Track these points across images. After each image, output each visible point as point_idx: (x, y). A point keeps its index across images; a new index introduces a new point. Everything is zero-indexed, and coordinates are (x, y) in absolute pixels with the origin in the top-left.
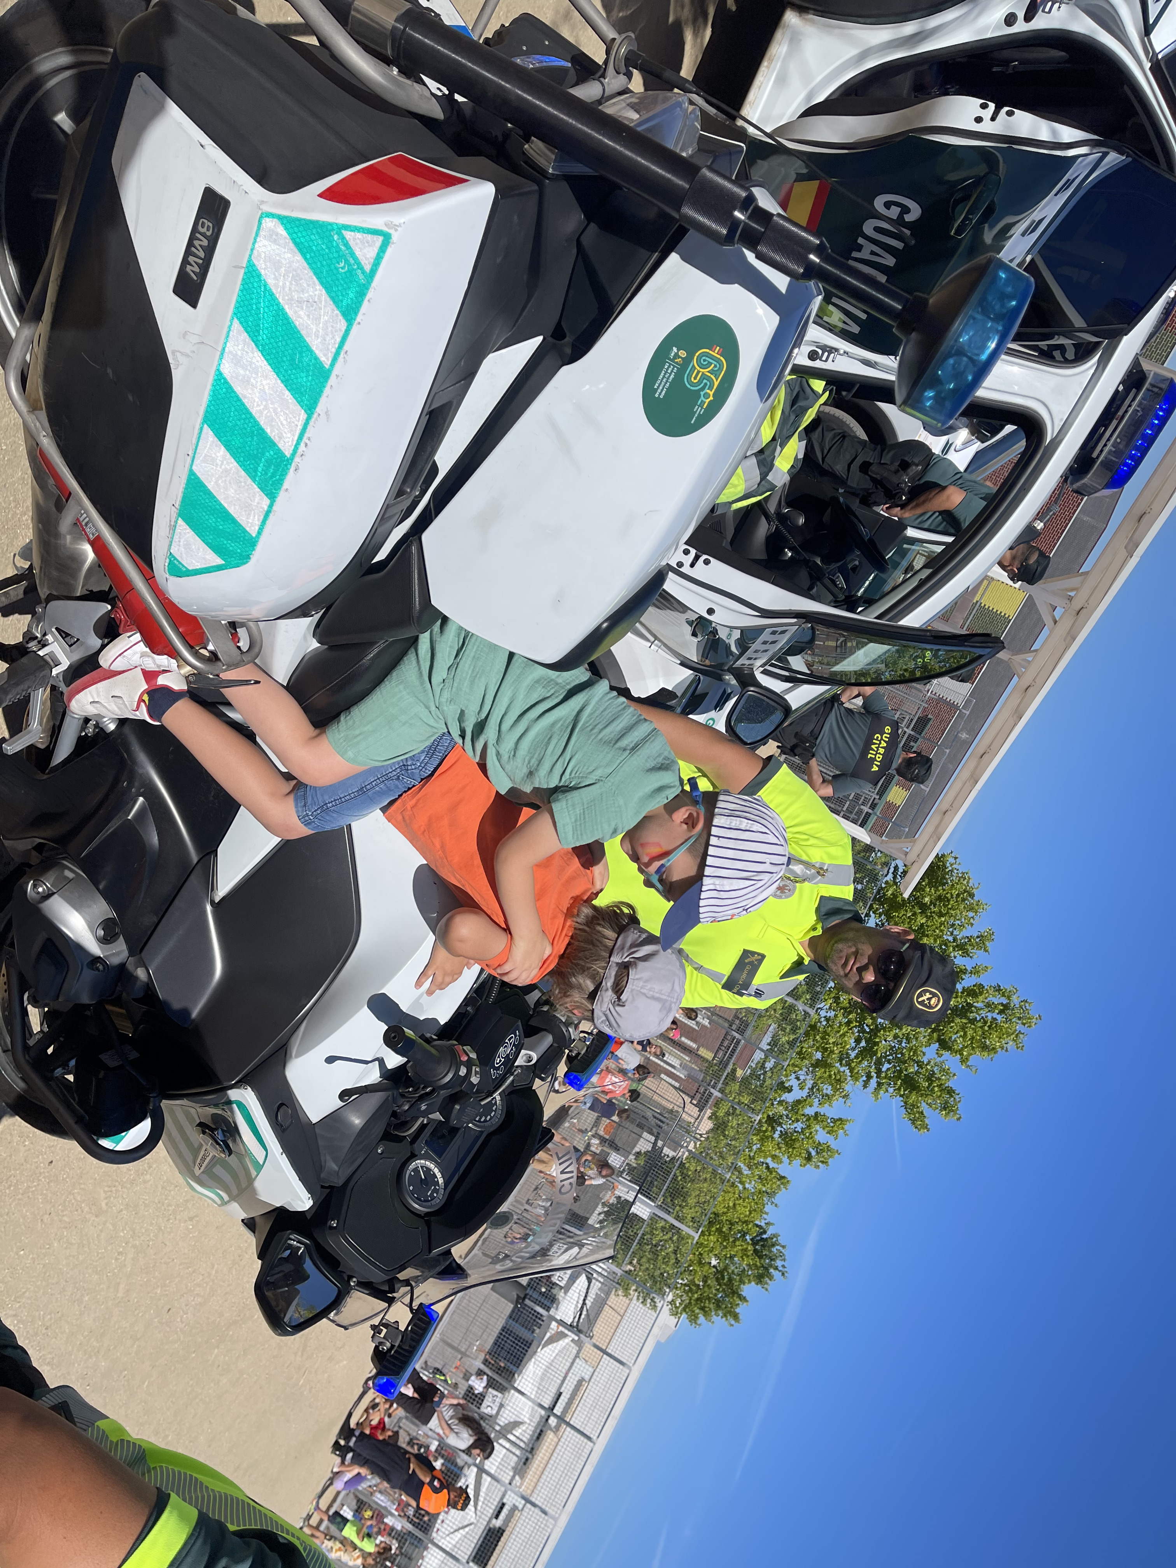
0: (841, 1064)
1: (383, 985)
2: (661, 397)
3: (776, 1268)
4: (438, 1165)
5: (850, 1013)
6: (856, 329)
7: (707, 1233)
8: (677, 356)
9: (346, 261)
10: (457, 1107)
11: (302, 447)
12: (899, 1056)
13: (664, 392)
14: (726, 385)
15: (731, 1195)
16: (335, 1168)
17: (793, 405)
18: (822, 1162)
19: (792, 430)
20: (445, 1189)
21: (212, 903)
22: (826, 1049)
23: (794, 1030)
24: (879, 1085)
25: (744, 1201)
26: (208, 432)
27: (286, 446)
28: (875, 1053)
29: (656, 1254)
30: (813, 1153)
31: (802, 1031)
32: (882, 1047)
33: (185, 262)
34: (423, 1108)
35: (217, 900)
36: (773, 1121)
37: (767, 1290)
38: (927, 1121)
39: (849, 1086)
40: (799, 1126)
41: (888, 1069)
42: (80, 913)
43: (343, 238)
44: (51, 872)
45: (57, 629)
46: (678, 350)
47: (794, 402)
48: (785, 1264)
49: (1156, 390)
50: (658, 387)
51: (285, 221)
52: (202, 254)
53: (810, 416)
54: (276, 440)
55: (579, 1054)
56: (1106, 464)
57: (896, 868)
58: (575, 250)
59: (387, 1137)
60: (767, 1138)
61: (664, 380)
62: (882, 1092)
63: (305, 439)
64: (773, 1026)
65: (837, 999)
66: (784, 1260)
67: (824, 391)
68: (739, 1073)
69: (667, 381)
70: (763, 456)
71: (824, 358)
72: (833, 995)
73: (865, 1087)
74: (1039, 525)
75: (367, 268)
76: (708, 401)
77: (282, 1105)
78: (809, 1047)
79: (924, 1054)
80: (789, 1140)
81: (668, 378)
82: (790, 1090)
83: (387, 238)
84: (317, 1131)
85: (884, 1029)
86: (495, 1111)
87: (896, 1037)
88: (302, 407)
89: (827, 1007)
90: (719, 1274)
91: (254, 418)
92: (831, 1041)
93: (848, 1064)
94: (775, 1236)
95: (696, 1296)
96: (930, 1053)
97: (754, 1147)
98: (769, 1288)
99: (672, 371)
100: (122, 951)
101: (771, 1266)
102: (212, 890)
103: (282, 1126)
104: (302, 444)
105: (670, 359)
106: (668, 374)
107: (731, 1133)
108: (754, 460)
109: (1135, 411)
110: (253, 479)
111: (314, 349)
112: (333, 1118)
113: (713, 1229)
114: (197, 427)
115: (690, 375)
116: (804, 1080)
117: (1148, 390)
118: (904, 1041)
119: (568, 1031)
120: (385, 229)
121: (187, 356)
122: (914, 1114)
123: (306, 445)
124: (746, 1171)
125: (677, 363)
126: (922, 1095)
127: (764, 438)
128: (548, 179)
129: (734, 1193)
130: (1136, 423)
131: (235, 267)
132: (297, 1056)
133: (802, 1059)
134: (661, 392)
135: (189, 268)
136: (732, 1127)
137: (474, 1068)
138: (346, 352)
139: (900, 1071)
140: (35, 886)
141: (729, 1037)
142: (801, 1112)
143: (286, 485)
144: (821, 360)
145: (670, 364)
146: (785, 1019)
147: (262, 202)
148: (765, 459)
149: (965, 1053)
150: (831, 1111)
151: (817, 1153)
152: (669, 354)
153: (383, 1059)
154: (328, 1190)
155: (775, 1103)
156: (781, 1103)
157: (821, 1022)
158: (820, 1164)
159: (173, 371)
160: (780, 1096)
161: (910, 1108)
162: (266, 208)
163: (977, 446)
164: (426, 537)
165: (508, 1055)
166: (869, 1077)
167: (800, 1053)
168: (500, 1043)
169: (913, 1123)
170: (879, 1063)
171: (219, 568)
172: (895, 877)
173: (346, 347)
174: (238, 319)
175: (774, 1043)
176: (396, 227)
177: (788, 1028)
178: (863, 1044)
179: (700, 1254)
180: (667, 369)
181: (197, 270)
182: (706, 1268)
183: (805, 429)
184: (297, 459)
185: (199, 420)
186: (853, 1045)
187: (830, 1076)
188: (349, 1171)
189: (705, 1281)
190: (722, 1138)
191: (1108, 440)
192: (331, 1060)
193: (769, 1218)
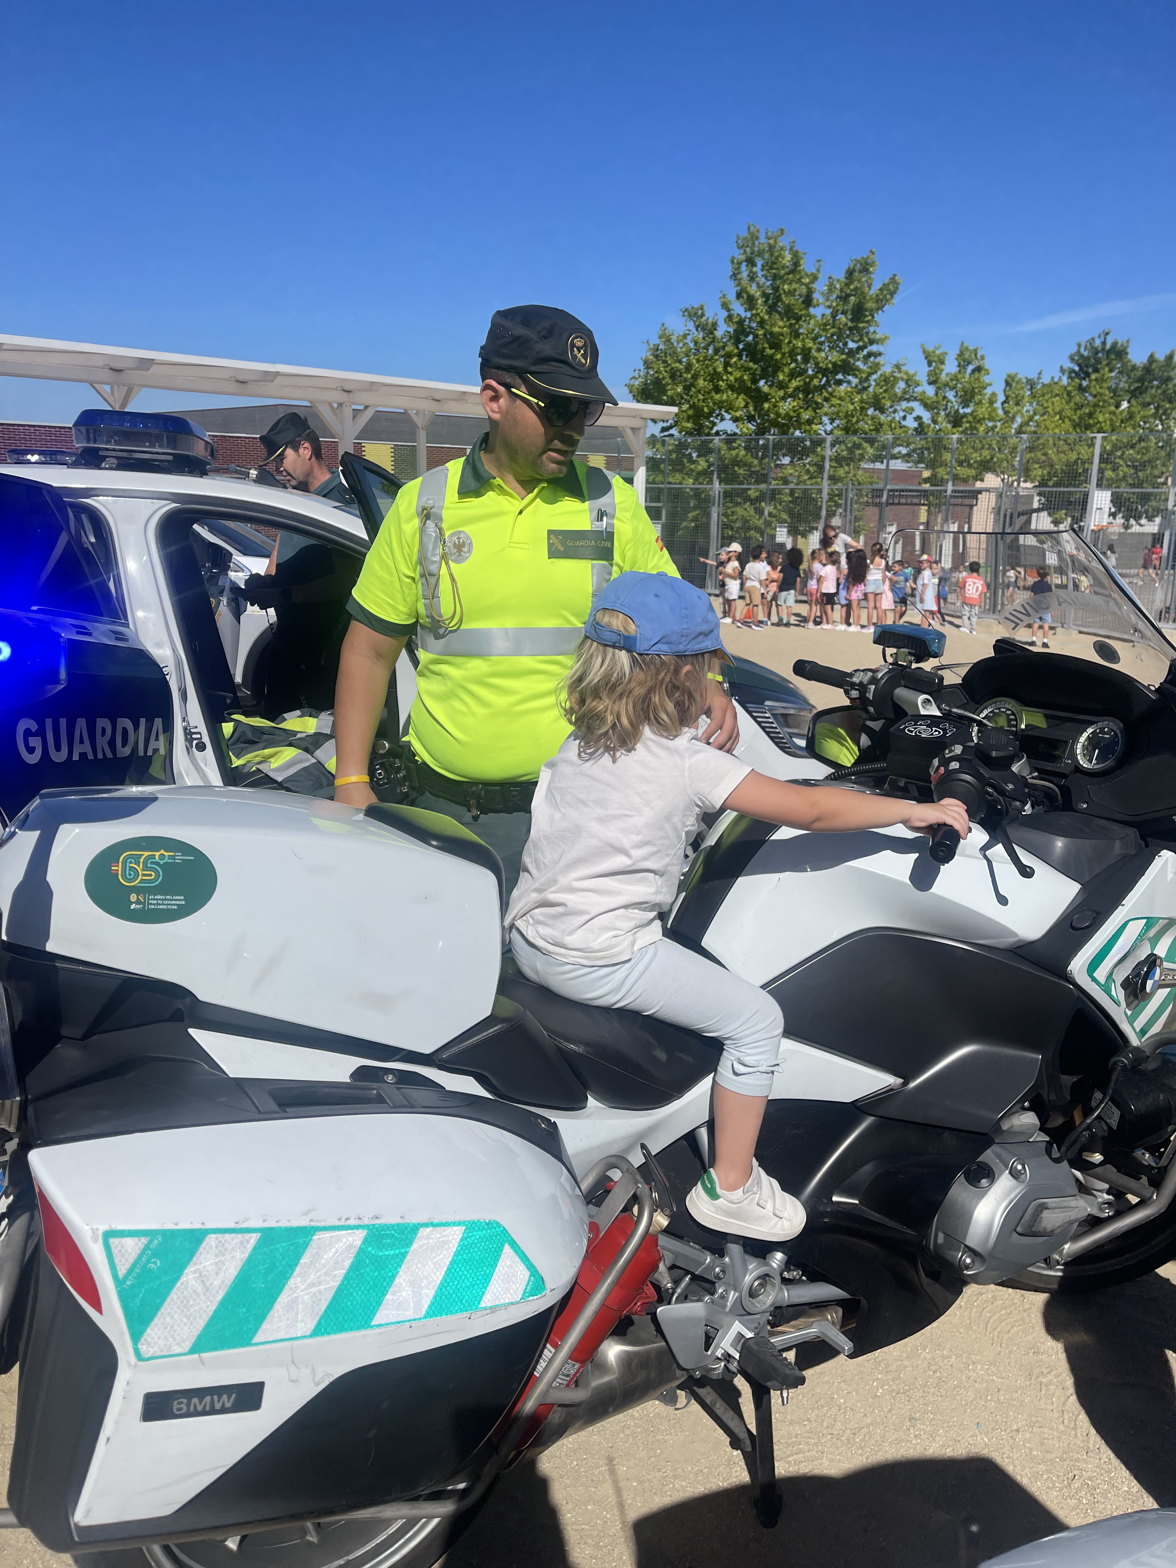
0: (869, 387)
1: (903, 884)
2: (182, 898)
3: (1104, 343)
4: (1076, 740)
5: (817, 403)
6: (158, 722)
7: (1098, 426)
8: (138, 902)
9: (148, 1261)
10: (994, 754)
11: (352, 1222)
12: (835, 337)
13: (177, 898)
14: (144, 844)
15: (1048, 423)
16: (1118, 844)
17: (255, 742)
18: (976, 355)
19: (277, 732)
20: (1097, 723)
21: (905, 1084)
22: (862, 408)
23: (857, 446)
24: (872, 342)
25: (1047, 407)
26: (378, 1319)
27: (357, 1238)
28: (843, 361)
29: (1144, 465)
30: (970, 368)
31: (855, 438)
32: (835, 357)
33: (223, 1411)
34: (1011, 786)
35: (900, 1081)
36: (956, 420)
37: (1128, 341)
38: (887, 281)
39: (887, 369)
40: (950, 395)
41: (853, 341)
42: (973, 1212)
43: (126, 1276)
44: (948, 1257)
45: (707, 1350)
46: (132, 903)
47: (252, 742)
48: (1096, 336)
49: (91, 435)
50: (174, 905)
51: (136, 1337)
52: (208, 1399)
53: (258, 722)
54: (354, 1251)
55: (910, 654)
56: (172, 443)
57: (664, 430)
58: (95, 1038)
59: (1068, 805)
60: (975, 418)
61: (166, 902)
62: (878, 336)
63: (342, 1223)
64: (864, 465)
65: (810, 422)
66: (1093, 339)
67: (232, 720)
68: (926, 474)
69: (166, 899)
70: (310, 747)
71: (199, 736)
72: (808, 428)
73: (880, 354)
74: (253, 473)
75: (145, 1240)
76: (166, 854)
77: (1073, 928)
78: (866, 423)
79: (823, 315)
80: (967, 397)
81: (162, 900)
82: (918, 418)
83: (109, 1235)
84: (1087, 879)
85: (817, 364)
86: (999, 709)
87: (819, 350)
88: (311, 1240)
89: (820, 426)
90: (1134, 394)
91: (343, 1281)
92: (852, 407)
93: (867, 379)
94: (1072, 359)
95: (1168, 405)
96: (820, 312)
97: (990, 424)
98: (1125, 341)
99: (154, 899)
100: (993, 1152)
101: (1103, 349)
102: (891, 1090)
103: (1095, 918)
104: (348, 1223)
105: (144, 907)
106: (158, 902)
107: (986, 453)
108: (318, 753)
109: (116, 443)
110: (404, 1255)
111: (247, 1255)
112: (1067, 868)
113: (1091, 421)
114: (377, 1331)
115: (150, 881)
116: (904, 411)
117: (95, 442)
118: (820, 340)
119: (882, 678)
120: (101, 1240)
121: (313, 1370)
122: (885, 296)
123: (348, 1219)
124: (1019, 420)
125: (145, 899)
126: (864, 298)
127: (294, 754)
128: (27, 1097)
129: (1045, 420)
130: (127, 436)
131: (203, 1364)
132: (1015, 935)
133: (881, 425)
134: (179, 900)
135: (228, 1405)
136: (981, 455)
137: (947, 756)
138: (237, 1223)
139: (851, 329)
140: (967, 1267)
141: (891, 501)
142: (935, 399)
143: (396, 1220)
144: (201, 738)
145: (149, 904)
146: (852, 459)
147: (129, 1365)
148: (312, 744)
149: (807, 280)
150: (921, 372)
151: (969, 363)
152: (139, 910)
153: (981, 849)
154: (1148, 839)
155: (938, 427)
156: (935, 422)
157: (838, 425)
158: (978, 356)
159: (335, 1378)
160: (929, 426)
161: (881, 301)
162: (133, 1359)
163: (238, 558)
164: (427, 1050)
165: (927, 726)
166: (870, 355)
167: (877, 430)
168: (917, 738)
169: (895, 292)
170: (852, 353)
171: (514, 1245)
172: (671, 427)
173: (232, 1225)
174: (251, 1339)
175: (878, 458)
176: (94, 1231)
177: (858, 452)
178: (840, 376)
179: (1122, 421)
180: (154, 904)
181: (225, 1397)
182: (1133, 409)
183: (272, 721)
184: (366, 1221)
185: (369, 1332)
186: (845, 385)
187: (885, 391)
188: (1116, 827)
189: (1149, 404)
190: (995, 460)
191: (152, 453)
192: (1003, 900)
193: (1057, 375)
